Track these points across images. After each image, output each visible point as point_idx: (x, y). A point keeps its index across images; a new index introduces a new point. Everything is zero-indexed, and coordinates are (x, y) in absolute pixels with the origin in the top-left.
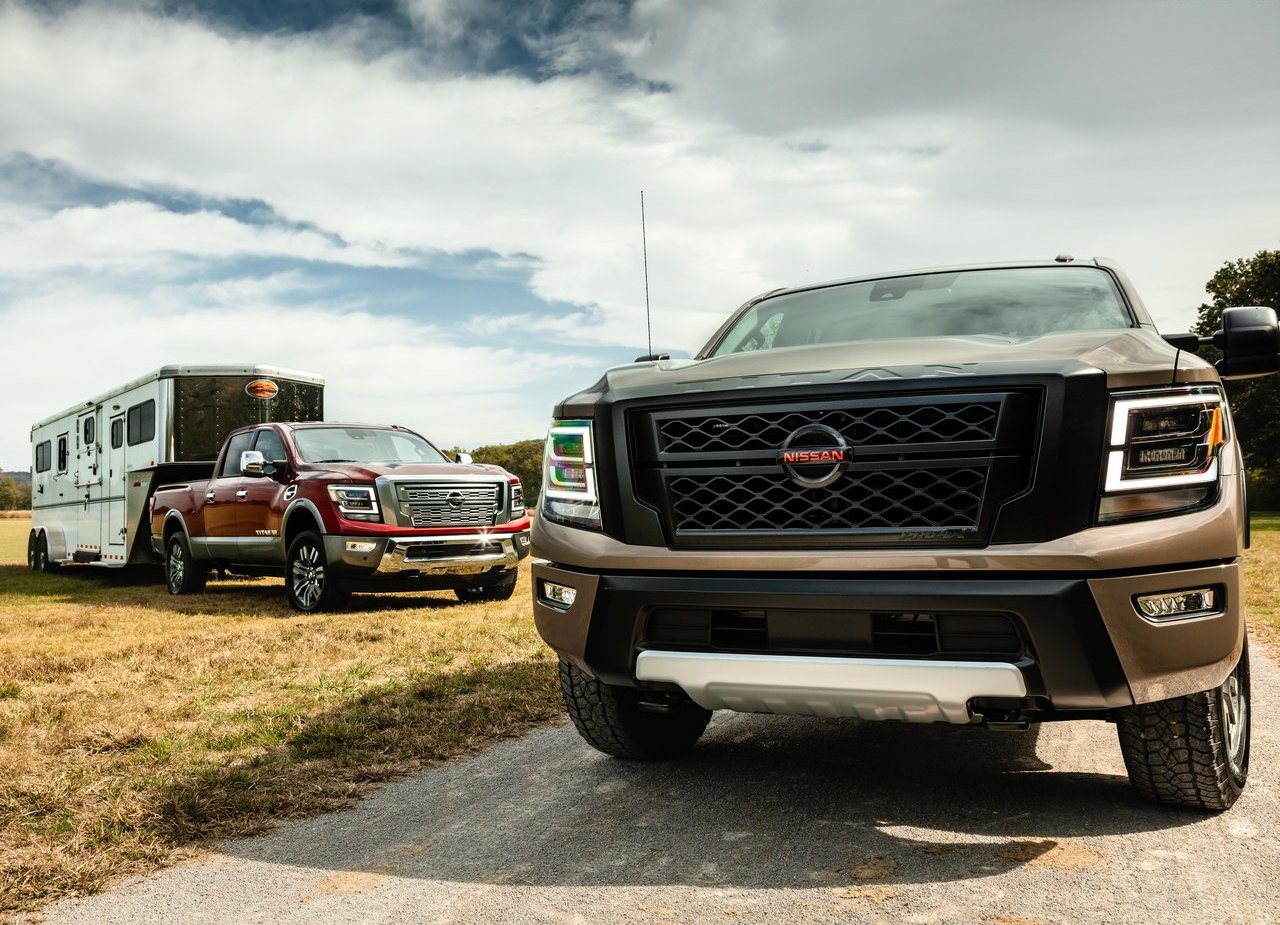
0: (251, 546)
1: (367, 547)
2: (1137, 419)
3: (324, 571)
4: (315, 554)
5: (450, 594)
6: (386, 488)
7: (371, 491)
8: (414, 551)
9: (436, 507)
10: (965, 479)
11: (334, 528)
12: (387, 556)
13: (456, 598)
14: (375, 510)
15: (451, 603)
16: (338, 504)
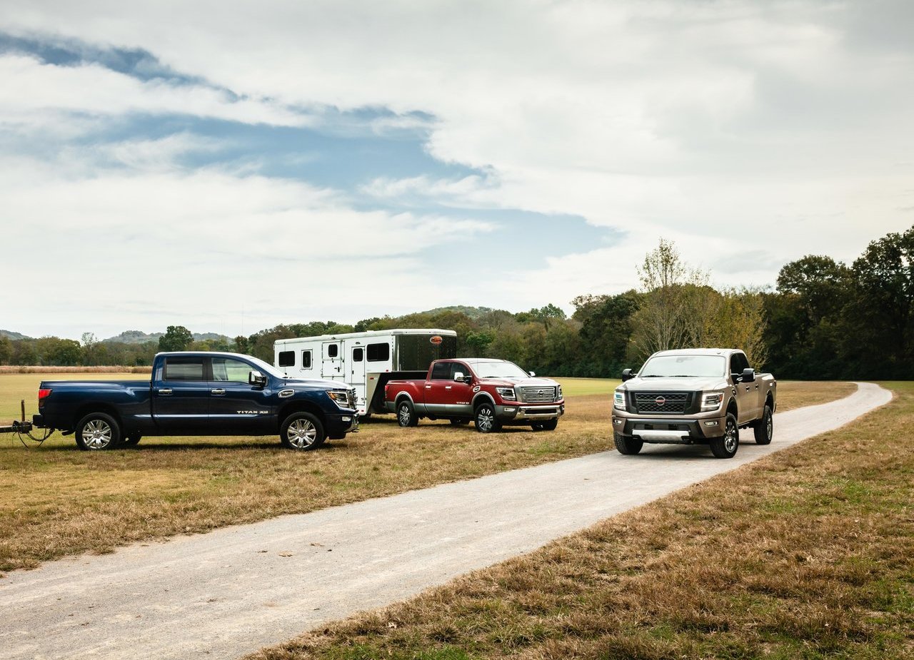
0: (453, 408)
1: (512, 410)
2: (708, 398)
3: (494, 418)
4: (489, 412)
5: (530, 427)
6: (518, 389)
7: (513, 390)
8: (528, 411)
9: (535, 396)
10: (682, 405)
11: (499, 402)
12: (519, 413)
13: (532, 429)
14: (514, 397)
15: (529, 431)
16: (500, 394)
